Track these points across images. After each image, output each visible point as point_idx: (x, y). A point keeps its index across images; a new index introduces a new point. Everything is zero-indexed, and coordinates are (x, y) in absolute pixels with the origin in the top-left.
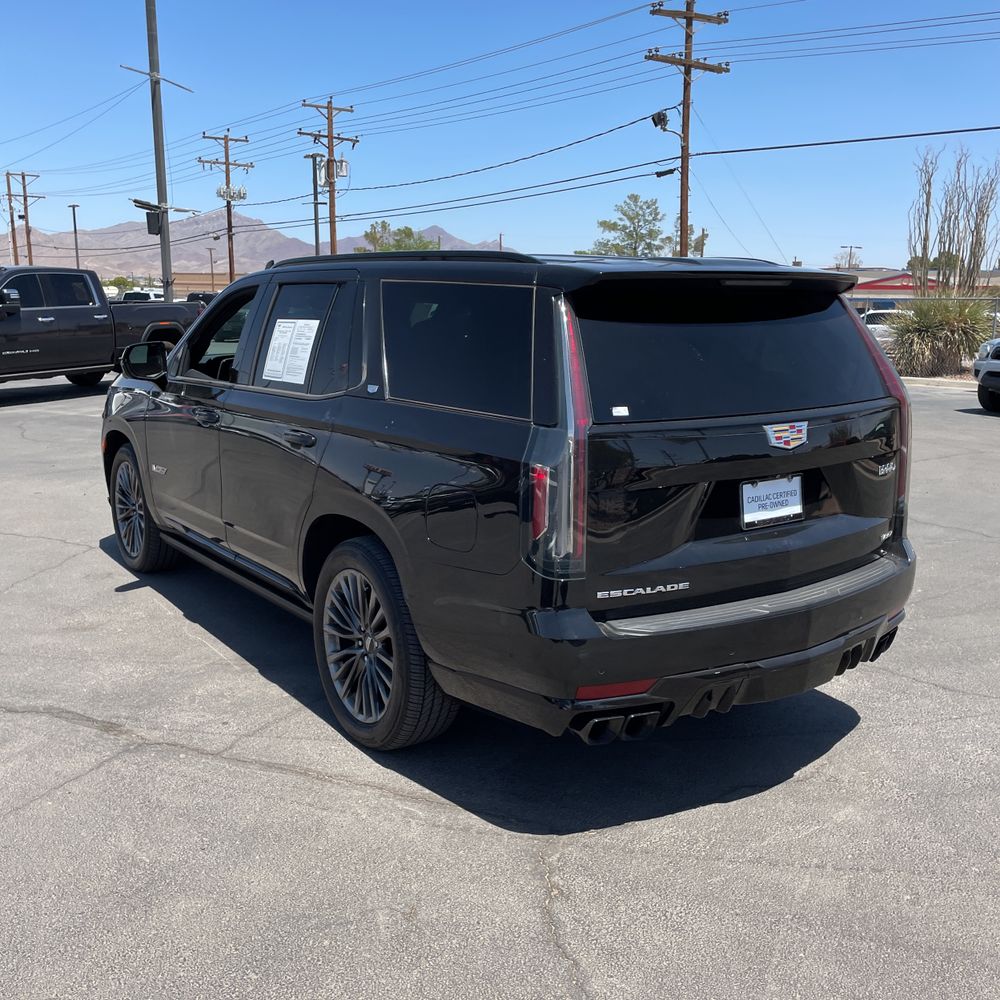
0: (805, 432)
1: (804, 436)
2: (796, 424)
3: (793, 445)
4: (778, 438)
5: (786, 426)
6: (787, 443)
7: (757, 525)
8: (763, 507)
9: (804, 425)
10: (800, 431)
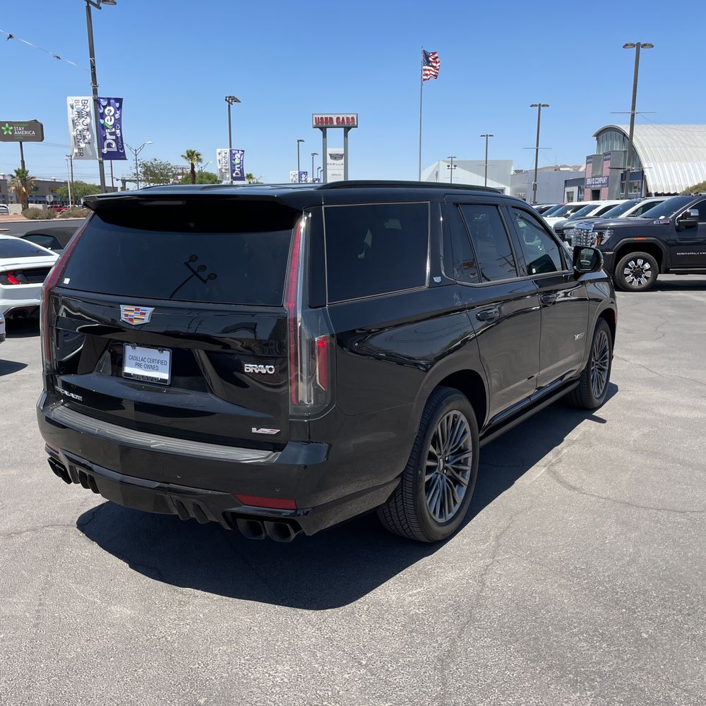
0: (147, 315)
1: (146, 319)
2: (141, 308)
3: (136, 322)
4: (126, 315)
5: (133, 308)
6: (131, 320)
7: (132, 376)
8: (139, 366)
9: (149, 310)
10: (144, 314)
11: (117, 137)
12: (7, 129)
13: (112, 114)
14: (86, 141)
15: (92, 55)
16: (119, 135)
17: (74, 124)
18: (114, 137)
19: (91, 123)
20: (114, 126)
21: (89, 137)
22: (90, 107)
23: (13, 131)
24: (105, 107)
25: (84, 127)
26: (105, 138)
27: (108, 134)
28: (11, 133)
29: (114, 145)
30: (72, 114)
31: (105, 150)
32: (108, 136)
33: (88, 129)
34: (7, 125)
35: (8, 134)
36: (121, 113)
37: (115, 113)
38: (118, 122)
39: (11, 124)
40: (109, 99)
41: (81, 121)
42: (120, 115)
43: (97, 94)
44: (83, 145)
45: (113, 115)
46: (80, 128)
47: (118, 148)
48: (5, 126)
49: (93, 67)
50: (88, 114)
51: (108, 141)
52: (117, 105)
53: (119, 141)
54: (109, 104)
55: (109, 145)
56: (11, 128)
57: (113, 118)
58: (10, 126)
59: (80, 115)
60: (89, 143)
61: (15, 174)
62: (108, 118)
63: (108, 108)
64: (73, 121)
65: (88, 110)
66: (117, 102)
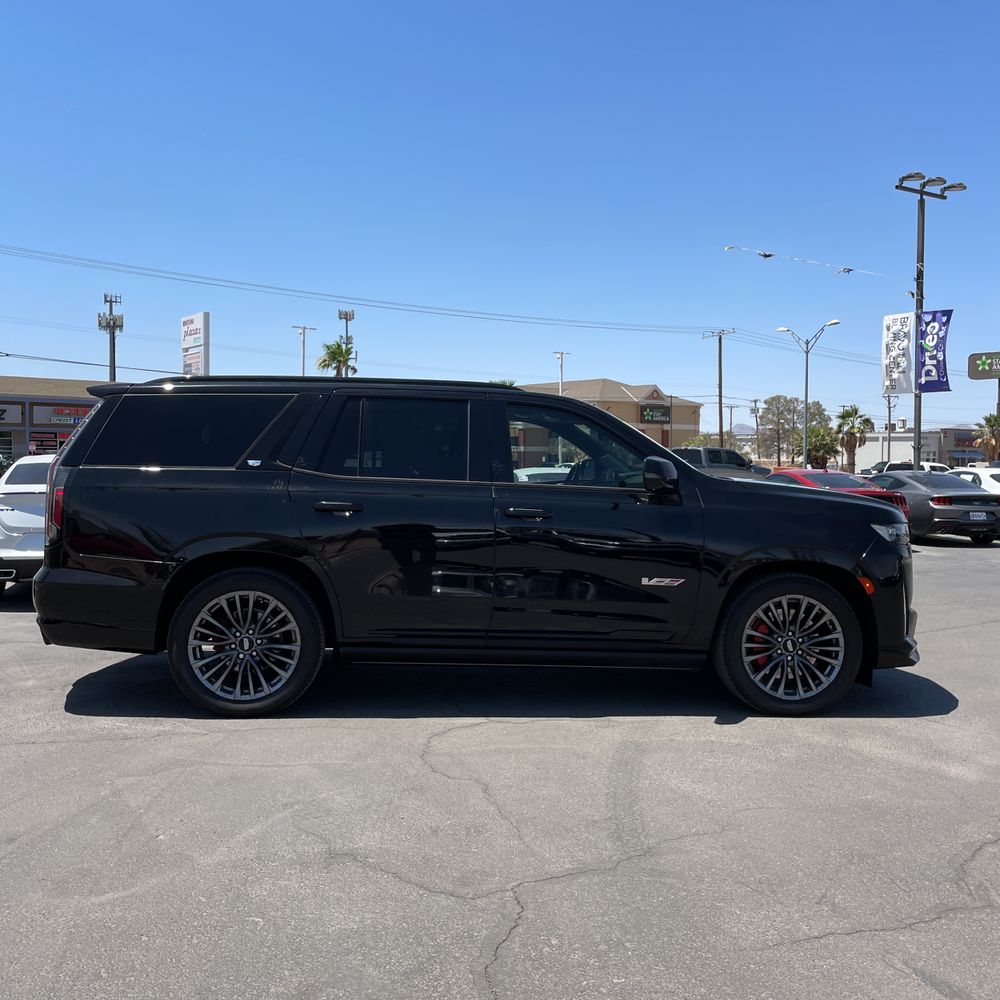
11: (938, 361)
12: (984, 363)
13: (934, 332)
14: (901, 369)
15: (921, 258)
16: (941, 359)
17: (888, 350)
18: (935, 362)
19: (908, 347)
20: (936, 347)
21: (904, 364)
22: (911, 326)
23: (991, 365)
24: (927, 324)
25: (899, 352)
26: (924, 364)
27: (927, 358)
28: (987, 368)
29: (934, 373)
30: (887, 337)
31: (923, 380)
32: (928, 362)
33: (904, 355)
34: (984, 357)
35: (984, 369)
36: (947, 329)
37: (940, 330)
38: (942, 341)
39: (989, 355)
40: (934, 313)
41: (896, 346)
42: (946, 333)
43: (922, 308)
44: (895, 376)
45: (937, 334)
46: (894, 354)
47: (939, 376)
48: (980, 359)
49: (920, 275)
50: (906, 335)
51: (926, 368)
52: (944, 319)
53: (941, 367)
54: (934, 320)
55: (928, 373)
56: (990, 361)
57: (935, 336)
58: (987, 359)
59: (896, 337)
60: (904, 372)
61: (983, 422)
62: (930, 337)
63: (932, 324)
64: (887, 345)
65: (906, 330)
66: (944, 316)
